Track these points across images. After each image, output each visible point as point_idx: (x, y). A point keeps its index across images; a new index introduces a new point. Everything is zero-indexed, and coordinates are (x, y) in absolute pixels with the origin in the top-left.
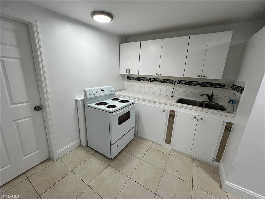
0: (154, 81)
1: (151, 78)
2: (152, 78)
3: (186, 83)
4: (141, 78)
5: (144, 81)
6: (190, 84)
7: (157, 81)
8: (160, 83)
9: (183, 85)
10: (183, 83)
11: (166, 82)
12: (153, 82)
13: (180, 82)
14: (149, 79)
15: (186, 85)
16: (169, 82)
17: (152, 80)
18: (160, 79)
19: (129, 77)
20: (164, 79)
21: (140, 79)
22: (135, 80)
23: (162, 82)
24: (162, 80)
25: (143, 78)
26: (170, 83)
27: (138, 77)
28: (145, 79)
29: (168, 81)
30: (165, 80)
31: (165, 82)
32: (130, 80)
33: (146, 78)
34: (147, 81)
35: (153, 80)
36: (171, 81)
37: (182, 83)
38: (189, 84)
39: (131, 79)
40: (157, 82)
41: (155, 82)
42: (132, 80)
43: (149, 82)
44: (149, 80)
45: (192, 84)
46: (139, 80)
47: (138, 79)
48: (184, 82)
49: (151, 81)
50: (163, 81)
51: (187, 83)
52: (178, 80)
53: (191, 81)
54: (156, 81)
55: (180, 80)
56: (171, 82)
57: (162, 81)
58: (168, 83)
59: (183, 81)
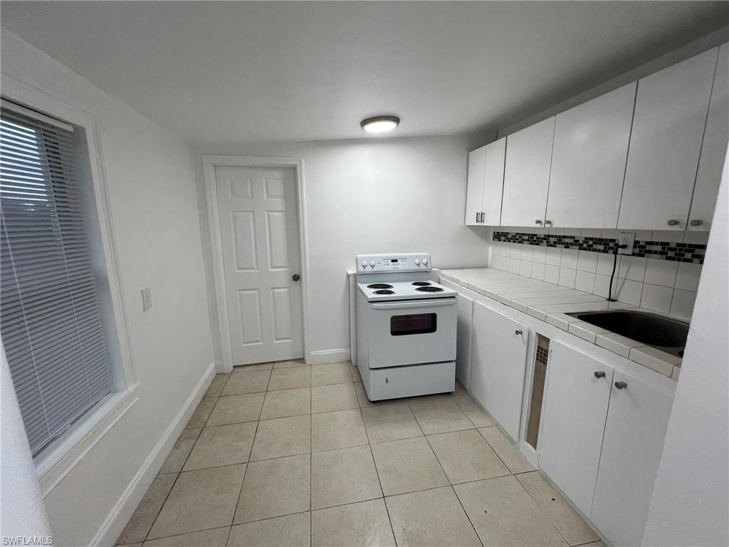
0: (557, 245)
1: (549, 236)
2: (552, 236)
3: (666, 253)
4: (523, 234)
5: (531, 244)
6: (688, 256)
7: (567, 243)
8: (574, 250)
9: (654, 260)
10: (655, 252)
11: (595, 246)
12: (555, 246)
13: (644, 247)
14: (545, 239)
15: (668, 258)
16: (602, 247)
17: (552, 240)
18: (576, 239)
19: (498, 233)
20: (586, 238)
21: (523, 240)
22: (509, 241)
23: (581, 248)
24: (581, 242)
25: (529, 235)
26: (607, 252)
27: (517, 234)
28: (535, 238)
29: (600, 244)
30: (591, 243)
31: (590, 248)
32: (500, 240)
33: (536, 235)
34: (538, 244)
35: (554, 242)
36: (611, 245)
37: (650, 252)
38: (683, 255)
39: (503, 238)
40: (566, 247)
41: (559, 248)
42: (504, 241)
43: (543, 247)
44: (545, 241)
45: (693, 256)
46: (519, 242)
47: (517, 239)
48: (659, 248)
49: (549, 245)
50: (585, 246)
51: (671, 254)
52: (636, 243)
53: (690, 245)
54: (563, 243)
55: (642, 239)
56: (610, 248)
57: (582, 245)
58: (599, 251)
59: (657, 244)
